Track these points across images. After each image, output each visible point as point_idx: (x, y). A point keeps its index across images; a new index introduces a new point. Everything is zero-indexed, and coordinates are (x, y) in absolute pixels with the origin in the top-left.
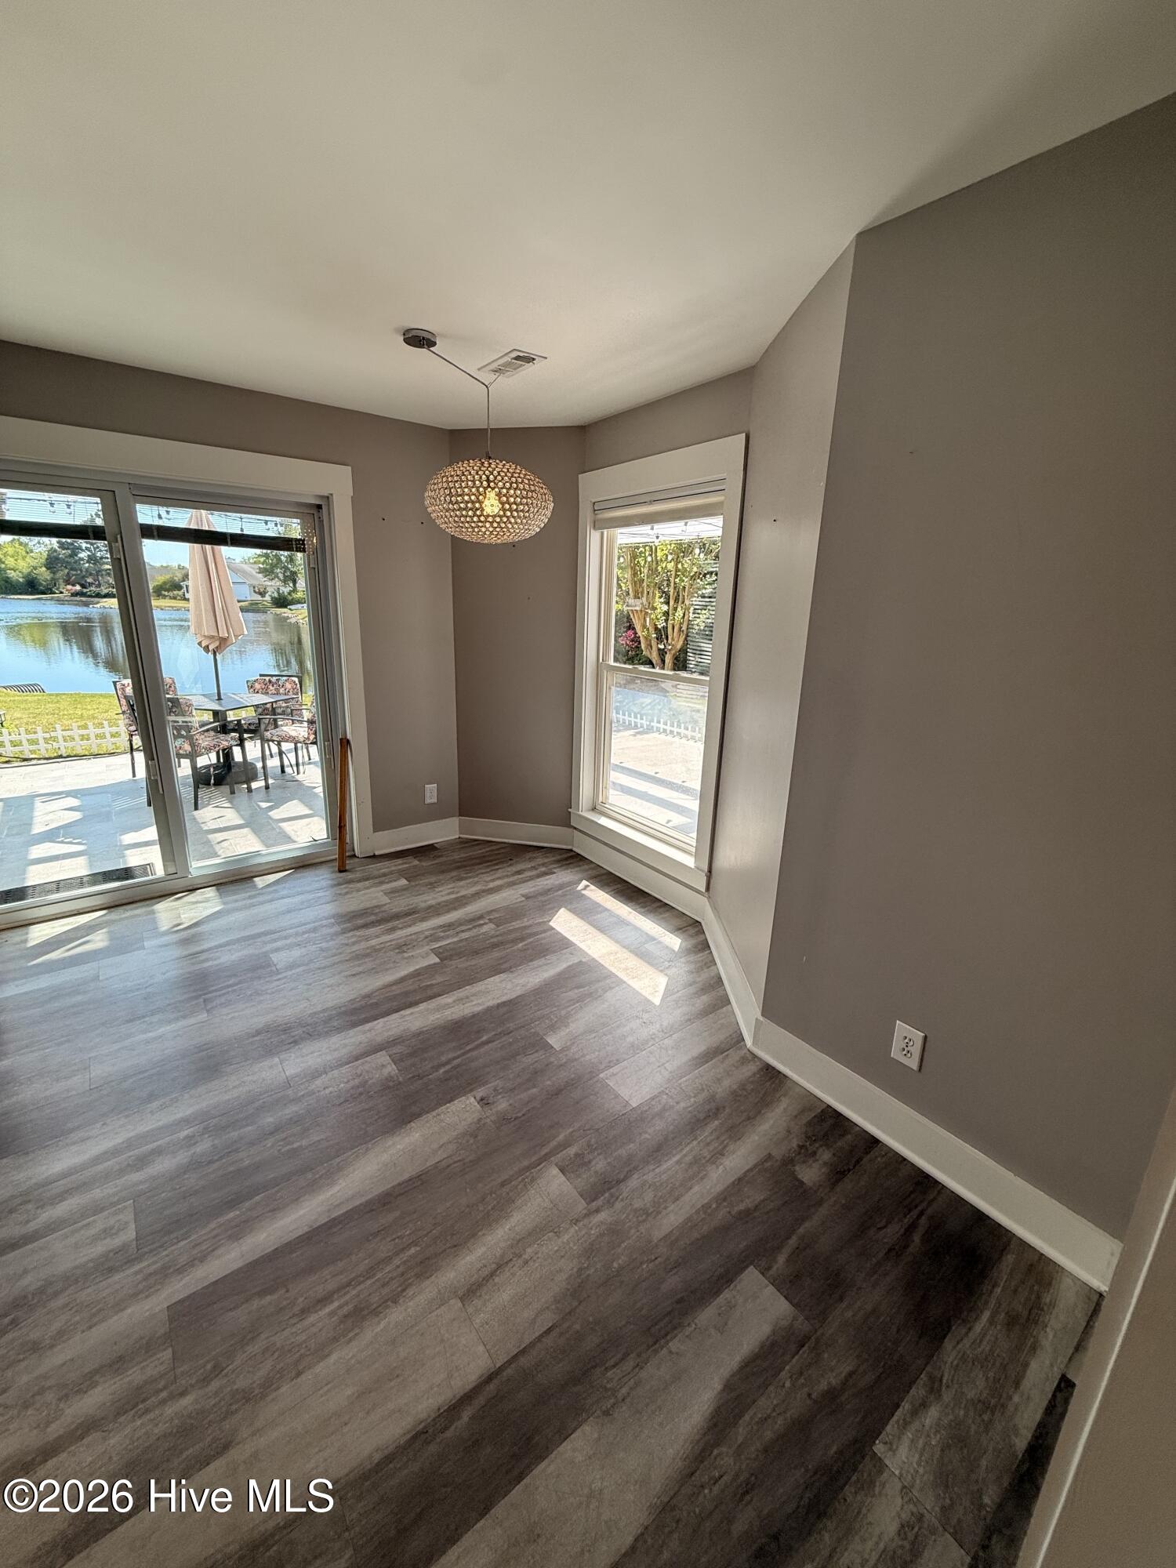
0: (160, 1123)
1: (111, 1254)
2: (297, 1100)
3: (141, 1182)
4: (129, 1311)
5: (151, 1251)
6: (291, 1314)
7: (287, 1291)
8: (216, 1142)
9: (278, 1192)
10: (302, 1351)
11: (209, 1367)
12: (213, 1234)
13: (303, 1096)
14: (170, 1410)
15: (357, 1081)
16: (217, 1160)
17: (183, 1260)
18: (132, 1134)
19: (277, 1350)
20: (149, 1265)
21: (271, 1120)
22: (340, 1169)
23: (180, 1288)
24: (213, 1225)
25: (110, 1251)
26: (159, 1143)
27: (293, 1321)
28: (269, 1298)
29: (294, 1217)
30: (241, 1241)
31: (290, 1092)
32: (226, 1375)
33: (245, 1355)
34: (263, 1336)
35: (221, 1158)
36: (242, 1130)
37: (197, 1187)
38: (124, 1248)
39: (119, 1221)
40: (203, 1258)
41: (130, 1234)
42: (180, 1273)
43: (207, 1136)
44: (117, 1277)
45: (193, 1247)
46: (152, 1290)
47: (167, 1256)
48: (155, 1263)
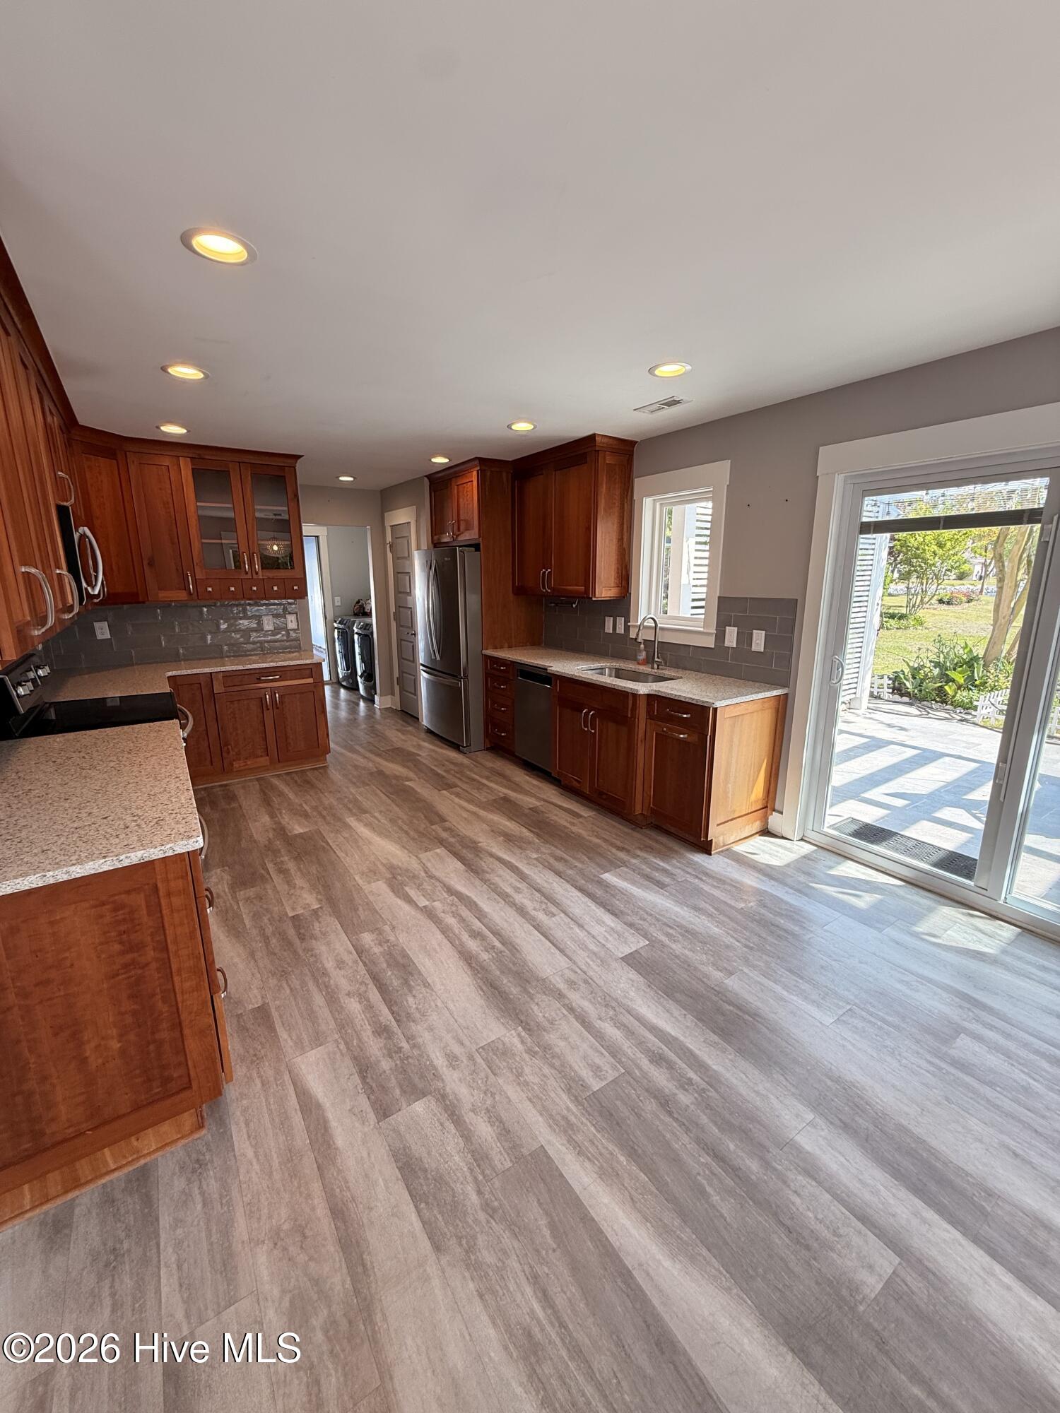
0: (697, 1052)
1: (581, 1083)
2: (766, 1165)
3: (640, 1069)
4: (540, 1119)
5: (584, 1109)
6: (532, 1263)
7: (554, 1250)
8: (692, 1107)
9: (652, 1193)
10: (501, 1293)
11: (496, 1204)
12: (603, 1151)
13: (776, 1170)
14: (470, 1189)
15: (826, 1234)
16: (673, 1118)
17: (579, 1138)
18: (682, 1038)
19: (504, 1263)
20: (574, 1114)
21: (732, 1147)
22: (692, 1259)
23: (558, 1149)
24: (611, 1147)
25: (583, 1081)
26: (679, 1061)
27: (526, 1268)
28: (547, 1232)
29: (628, 1223)
30: (599, 1180)
31: (775, 1151)
32: (488, 1221)
33: (502, 1231)
34: (516, 1244)
35: (676, 1120)
36: (711, 1125)
37: (643, 1114)
38: (585, 1087)
39: (607, 1072)
40: (580, 1152)
41: (596, 1085)
42: (568, 1141)
43: (696, 1095)
44: (565, 1097)
45: (590, 1140)
46: (555, 1127)
47: (582, 1123)
48: (576, 1117)
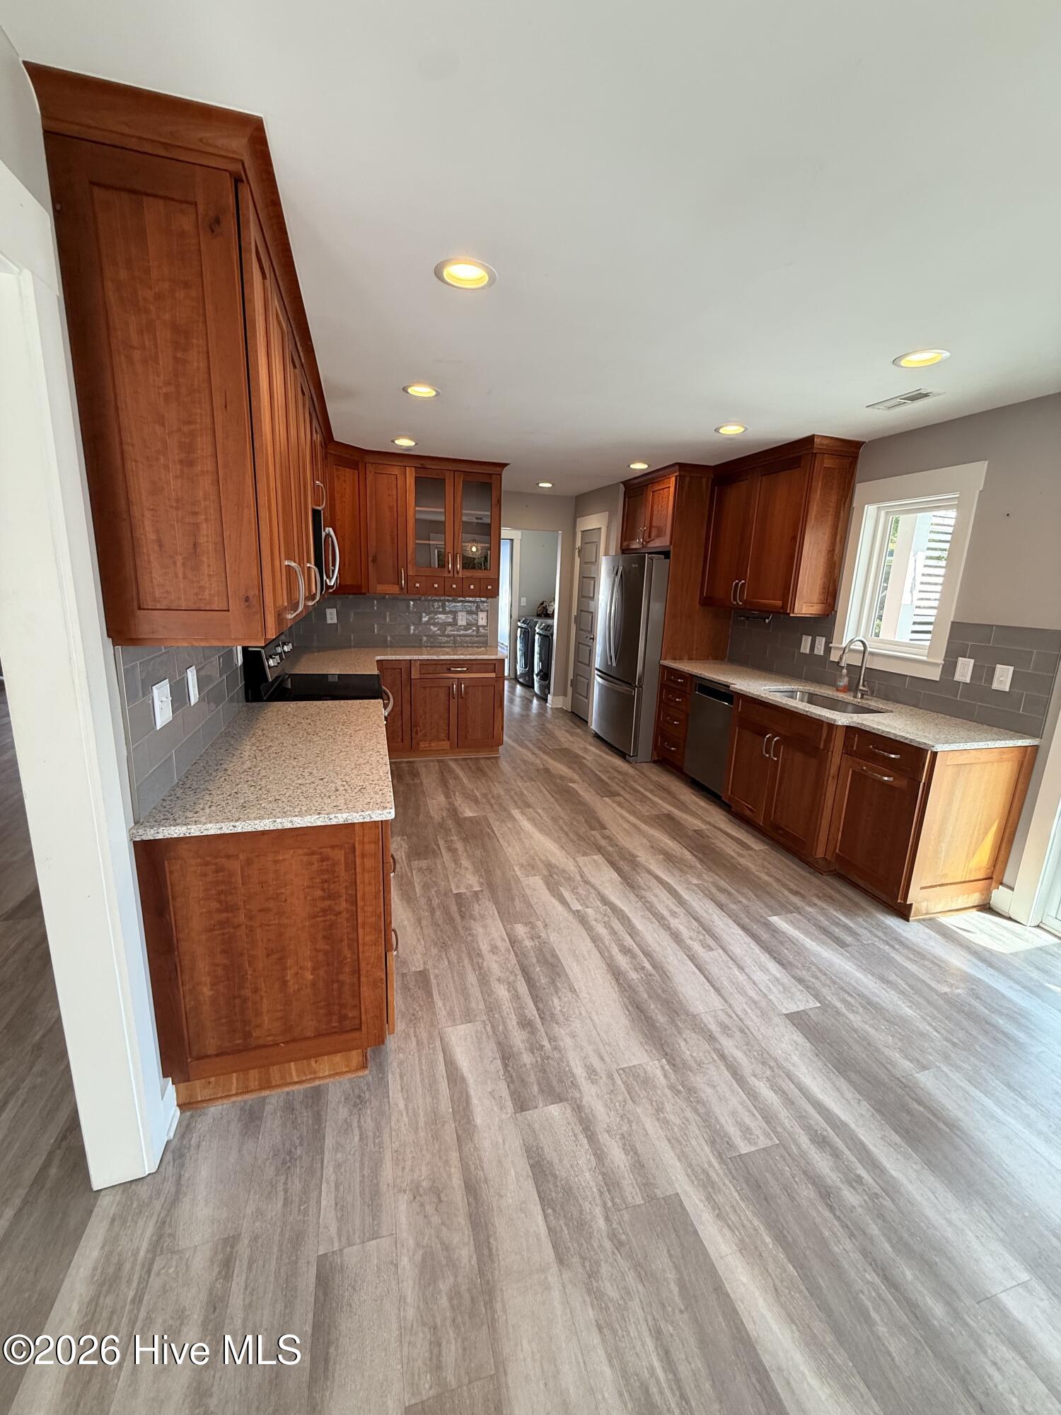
0: (871, 1147)
1: (727, 1139)
2: (956, 1315)
3: (798, 1146)
4: (678, 1164)
5: (729, 1170)
6: (657, 1316)
7: (681, 1312)
8: (860, 1210)
9: (801, 1292)
10: (620, 1333)
11: (623, 1237)
12: (746, 1223)
13: (967, 1324)
14: (598, 1211)
16: (835, 1215)
17: (719, 1199)
18: (853, 1126)
19: (626, 1303)
20: (716, 1170)
21: (909, 1275)
23: (694, 1201)
24: (756, 1223)
25: (730, 1138)
26: (847, 1152)
27: (649, 1318)
28: (675, 1290)
29: (769, 1316)
30: (738, 1254)
31: (968, 1301)
32: (613, 1253)
33: (627, 1269)
34: (640, 1287)
35: (838, 1218)
36: (882, 1238)
37: (798, 1198)
38: (731, 1145)
39: (758, 1137)
40: (720, 1216)
41: (744, 1148)
42: (707, 1198)
43: (866, 1198)
44: (707, 1149)
45: (733, 1206)
46: (693, 1178)
47: (724, 1184)
48: (718, 1175)
